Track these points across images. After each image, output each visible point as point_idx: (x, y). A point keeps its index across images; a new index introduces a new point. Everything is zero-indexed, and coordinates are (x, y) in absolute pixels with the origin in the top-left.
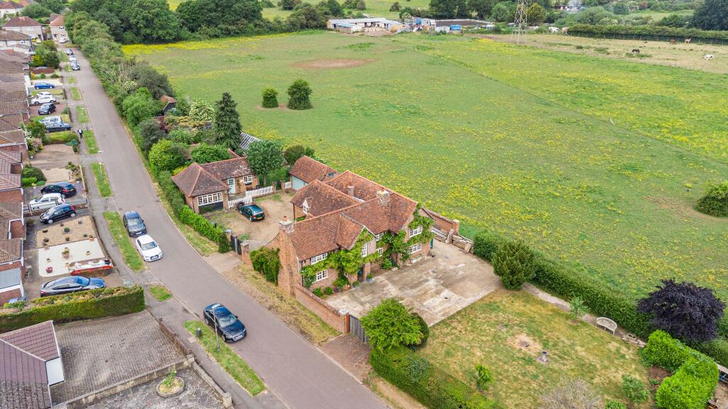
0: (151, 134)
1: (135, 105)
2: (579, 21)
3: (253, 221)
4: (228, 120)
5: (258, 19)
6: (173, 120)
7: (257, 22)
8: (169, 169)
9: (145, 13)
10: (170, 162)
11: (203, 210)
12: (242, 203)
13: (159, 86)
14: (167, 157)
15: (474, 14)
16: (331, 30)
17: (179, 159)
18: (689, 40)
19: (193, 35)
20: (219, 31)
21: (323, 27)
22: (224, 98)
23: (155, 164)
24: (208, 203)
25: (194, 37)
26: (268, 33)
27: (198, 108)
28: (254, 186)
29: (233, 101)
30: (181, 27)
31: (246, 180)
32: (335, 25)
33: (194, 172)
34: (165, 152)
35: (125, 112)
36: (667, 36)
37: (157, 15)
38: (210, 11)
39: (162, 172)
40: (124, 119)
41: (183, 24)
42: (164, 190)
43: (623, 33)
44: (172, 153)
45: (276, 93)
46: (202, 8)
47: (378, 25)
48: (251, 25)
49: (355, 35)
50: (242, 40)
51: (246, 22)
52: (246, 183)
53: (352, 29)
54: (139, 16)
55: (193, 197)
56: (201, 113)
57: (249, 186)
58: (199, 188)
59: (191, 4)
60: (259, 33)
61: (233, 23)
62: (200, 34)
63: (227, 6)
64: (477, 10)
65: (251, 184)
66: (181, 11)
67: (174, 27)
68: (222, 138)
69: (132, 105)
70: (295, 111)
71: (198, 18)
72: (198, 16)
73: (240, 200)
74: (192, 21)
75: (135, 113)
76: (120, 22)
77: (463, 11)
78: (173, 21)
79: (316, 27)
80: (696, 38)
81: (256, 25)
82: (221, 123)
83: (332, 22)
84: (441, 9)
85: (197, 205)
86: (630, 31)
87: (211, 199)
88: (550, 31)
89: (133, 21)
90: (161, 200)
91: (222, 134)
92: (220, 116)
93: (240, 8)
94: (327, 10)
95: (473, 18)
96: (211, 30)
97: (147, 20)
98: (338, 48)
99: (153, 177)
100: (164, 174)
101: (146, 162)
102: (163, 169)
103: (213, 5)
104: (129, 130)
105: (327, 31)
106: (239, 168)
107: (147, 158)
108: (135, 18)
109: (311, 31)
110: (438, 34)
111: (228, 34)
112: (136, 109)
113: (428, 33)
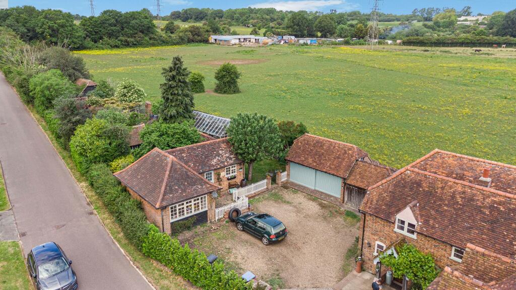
0: (72, 113)
1: (46, 83)
2: (407, 36)
3: (271, 243)
4: (180, 92)
5: (153, 33)
6: (97, 102)
7: (152, 36)
8: (105, 161)
9: (50, 23)
10: (107, 150)
11: (177, 229)
12: (237, 211)
13: (74, 68)
14: (102, 143)
15: (319, 34)
16: (214, 44)
17: (119, 145)
18: (505, 46)
19: (96, 45)
20: (119, 42)
21: (206, 41)
22: (175, 64)
23: (81, 154)
24: (186, 215)
25: (97, 47)
26: (161, 45)
27: (125, 88)
28: (238, 180)
29: (185, 69)
30: (85, 38)
31: (228, 172)
32: (216, 40)
33: (159, 164)
34: (98, 136)
35: (33, 92)
36: (486, 43)
37: (63, 26)
38: (110, 25)
39: (94, 166)
40: (30, 105)
41: (87, 36)
42: (100, 195)
43: (450, 41)
44: (109, 137)
45: (203, 77)
46: (104, 23)
47: (250, 41)
48: (147, 38)
49: (234, 46)
50: (140, 50)
51: (142, 35)
52: (229, 176)
53: (231, 42)
54: (45, 26)
55: (163, 208)
56: (130, 94)
57: (232, 182)
58: (171, 191)
59: (94, 19)
60: (153, 45)
61: (132, 36)
62: (102, 44)
63: (126, 23)
64: (321, 32)
65: (235, 177)
66: (84, 25)
67: (79, 37)
68: (171, 117)
69: (41, 84)
70: (223, 95)
71: (101, 31)
72: (100, 29)
73: (232, 205)
74: (94, 33)
75: (47, 93)
76: (26, 31)
77: (312, 32)
78: (77, 32)
79: (200, 41)
80: (510, 43)
81: (150, 39)
82: (170, 97)
83: (212, 38)
84: (295, 30)
85: (170, 219)
86: (455, 40)
87: (190, 210)
88: (387, 43)
89: (39, 30)
90: (95, 212)
91: (173, 111)
92: (171, 87)
93: (137, 23)
94: (209, 28)
95: (319, 38)
96: (112, 41)
97: (53, 30)
98: (227, 53)
99: (78, 174)
100: (98, 169)
101: (65, 153)
102: (95, 161)
103: (113, 21)
104: (38, 116)
105: (209, 45)
106: (219, 155)
107: (66, 148)
108: (41, 27)
109: (197, 44)
110: (302, 45)
111: (127, 45)
112: (48, 88)
113: (294, 44)
